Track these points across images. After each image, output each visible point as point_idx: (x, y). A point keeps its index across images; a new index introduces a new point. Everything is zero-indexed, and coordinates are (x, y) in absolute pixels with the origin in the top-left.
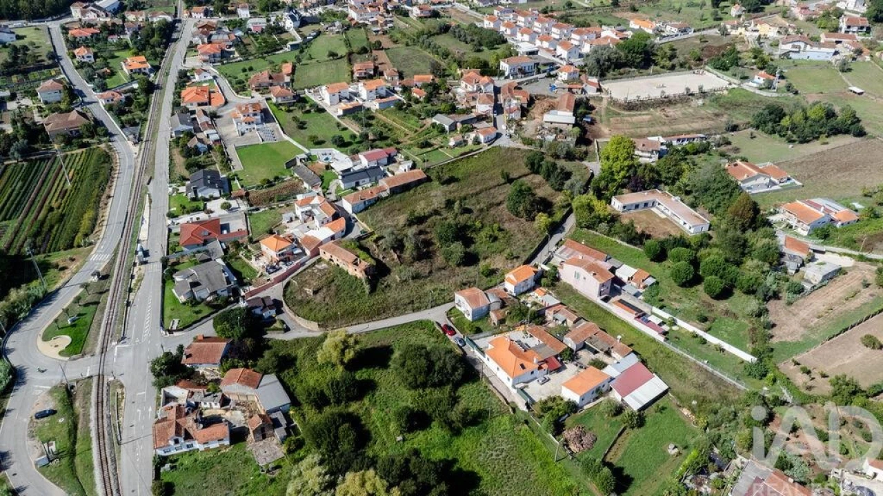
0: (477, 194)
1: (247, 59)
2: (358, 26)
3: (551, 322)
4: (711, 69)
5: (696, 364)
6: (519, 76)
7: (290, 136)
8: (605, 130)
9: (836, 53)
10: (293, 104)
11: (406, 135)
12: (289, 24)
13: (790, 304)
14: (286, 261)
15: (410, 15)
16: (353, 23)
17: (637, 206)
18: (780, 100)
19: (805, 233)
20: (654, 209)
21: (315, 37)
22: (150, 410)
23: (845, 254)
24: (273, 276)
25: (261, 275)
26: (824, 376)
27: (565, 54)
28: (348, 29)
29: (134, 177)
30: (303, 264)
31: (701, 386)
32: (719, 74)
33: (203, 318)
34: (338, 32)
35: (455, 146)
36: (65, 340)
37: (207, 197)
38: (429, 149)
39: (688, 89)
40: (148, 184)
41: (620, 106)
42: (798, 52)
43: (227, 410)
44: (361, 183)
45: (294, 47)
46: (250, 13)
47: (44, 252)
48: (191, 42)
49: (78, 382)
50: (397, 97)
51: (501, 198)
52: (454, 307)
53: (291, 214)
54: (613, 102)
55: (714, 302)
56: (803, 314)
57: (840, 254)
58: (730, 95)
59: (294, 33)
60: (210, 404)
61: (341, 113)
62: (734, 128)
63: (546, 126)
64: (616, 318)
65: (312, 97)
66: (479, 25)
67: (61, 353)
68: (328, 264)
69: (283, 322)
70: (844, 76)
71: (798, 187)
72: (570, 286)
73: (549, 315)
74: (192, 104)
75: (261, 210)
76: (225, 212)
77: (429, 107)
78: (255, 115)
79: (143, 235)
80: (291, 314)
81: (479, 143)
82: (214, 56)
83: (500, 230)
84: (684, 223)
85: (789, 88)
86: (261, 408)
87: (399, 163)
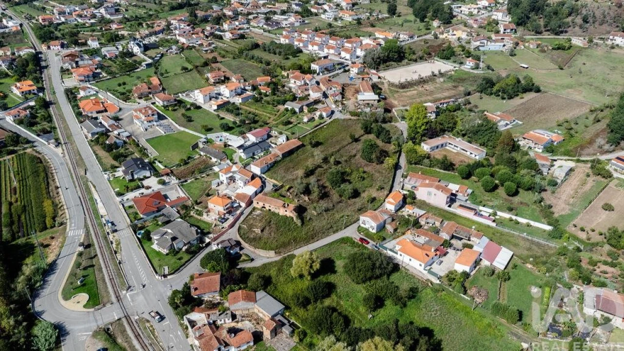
0: (338, 151)
1: (115, 77)
2: (190, 48)
3: (424, 225)
4: (438, 59)
5: (521, 237)
6: (326, 72)
7: (184, 127)
8: (395, 102)
9: (504, 46)
10: (176, 105)
11: (270, 118)
12: (136, 50)
13: (553, 192)
14: (230, 213)
15: (224, 38)
16: (185, 46)
17: (437, 147)
18: (486, 75)
19: (540, 151)
20: (447, 148)
21: (161, 58)
22: (179, 333)
23: (569, 160)
24: (226, 225)
25: (215, 225)
26: (593, 231)
27: (348, 56)
28: (183, 51)
29: (70, 171)
30: (242, 213)
31: (529, 249)
32: (445, 62)
33: (186, 262)
34: (176, 53)
35: (308, 121)
36: (84, 297)
37: (142, 177)
38: (291, 126)
39: (433, 72)
40: (86, 174)
41: (396, 86)
42: (484, 46)
43: (237, 322)
44: (256, 153)
45: (149, 65)
46: (99, 44)
47: (24, 236)
48: (62, 68)
49: (112, 324)
50: (249, 93)
51: (354, 152)
52: (360, 226)
53: (217, 181)
54: (391, 85)
55: (511, 198)
56: (564, 197)
57: (565, 160)
58: (456, 74)
59: (142, 56)
60: (225, 320)
61: (216, 108)
62: (469, 94)
63: (361, 103)
64: (460, 217)
65: (187, 99)
66: (277, 42)
67: (85, 306)
68: (261, 210)
69: (247, 255)
70: (513, 58)
71: (521, 125)
72: (424, 201)
73: (422, 222)
74: (92, 113)
75: (189, 181)
76: (160, 186)
77: (276, 98)
78: (153, 115)
79: (102, 211)
80: (252, 249)
81: (323, 118)
82: (88, 76)
83: (364, 172)
84: (471, 153)
85: (489, 67)
86: (264, 315)
87: (275, 137)
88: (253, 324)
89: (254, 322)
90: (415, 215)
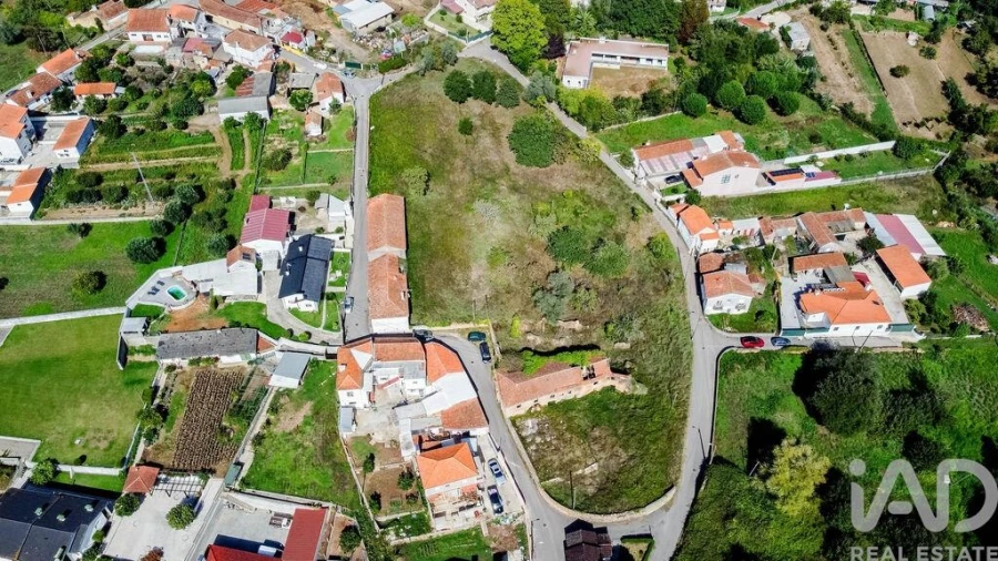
5: (881, 181)
11: (214, 166)
13: (822, 78)
20: (595, 65)
25: (490, 526)
31: (912, 196)
35: (323, 132)
38: (296, 163)
52: (706, 315)
55: (790, 118)
56: (841, 81)
61: (28, 207)
63: (365, 33)
64: (785, 194)
68: (531, 415)
69: (629, 538)
72: (714, 197)
73: (768, 240)
81: (339, 108)
84: (660, 61)
87: (302, 209)
90: (742, 234)
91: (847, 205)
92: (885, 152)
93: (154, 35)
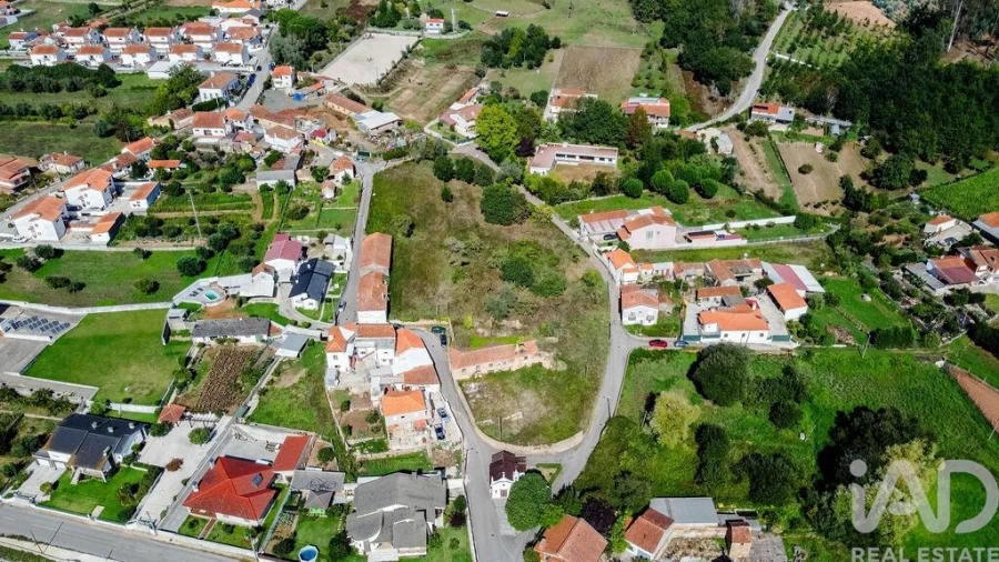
3: (687, 282)
4: (376, 29)
5: (783, 244)
11: (249, 216)
13: (742, 173)
19: (666, 126)
20: (559, 163)
23: (708, 126)
24: (453, 437)
25: (434, 450)
26: (825, 203)
31: (806, 254)
35: (335, 196)
37: (130, 453)
38: (313, 215)
41: (375, 90)
44: (323, 289)
50: (137, 184)
51: (469, 218)
53: (334, 371)
55: (713, 200)
58: (428, 47)
61: (106, 237)
62: (484, 73)
63: (375, 134)
68: (476, 380)
69: (544, 465)
72: (640, 250)
73: (682, 278)
80: (542, 450)
81: (350, 181)
84: (602, 159)
85: (464, 26)
86: (700, 530)
87: (313, 245)
88: (695, 555)
89: (693, 551)
90: (660, 273)
91: (746, 255)
92: (788, 225)
93: (213, 130)
